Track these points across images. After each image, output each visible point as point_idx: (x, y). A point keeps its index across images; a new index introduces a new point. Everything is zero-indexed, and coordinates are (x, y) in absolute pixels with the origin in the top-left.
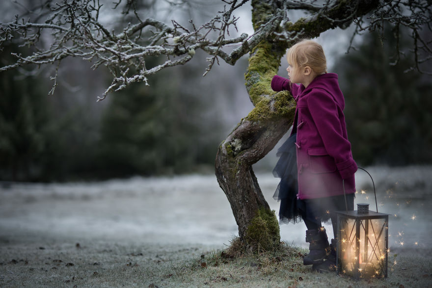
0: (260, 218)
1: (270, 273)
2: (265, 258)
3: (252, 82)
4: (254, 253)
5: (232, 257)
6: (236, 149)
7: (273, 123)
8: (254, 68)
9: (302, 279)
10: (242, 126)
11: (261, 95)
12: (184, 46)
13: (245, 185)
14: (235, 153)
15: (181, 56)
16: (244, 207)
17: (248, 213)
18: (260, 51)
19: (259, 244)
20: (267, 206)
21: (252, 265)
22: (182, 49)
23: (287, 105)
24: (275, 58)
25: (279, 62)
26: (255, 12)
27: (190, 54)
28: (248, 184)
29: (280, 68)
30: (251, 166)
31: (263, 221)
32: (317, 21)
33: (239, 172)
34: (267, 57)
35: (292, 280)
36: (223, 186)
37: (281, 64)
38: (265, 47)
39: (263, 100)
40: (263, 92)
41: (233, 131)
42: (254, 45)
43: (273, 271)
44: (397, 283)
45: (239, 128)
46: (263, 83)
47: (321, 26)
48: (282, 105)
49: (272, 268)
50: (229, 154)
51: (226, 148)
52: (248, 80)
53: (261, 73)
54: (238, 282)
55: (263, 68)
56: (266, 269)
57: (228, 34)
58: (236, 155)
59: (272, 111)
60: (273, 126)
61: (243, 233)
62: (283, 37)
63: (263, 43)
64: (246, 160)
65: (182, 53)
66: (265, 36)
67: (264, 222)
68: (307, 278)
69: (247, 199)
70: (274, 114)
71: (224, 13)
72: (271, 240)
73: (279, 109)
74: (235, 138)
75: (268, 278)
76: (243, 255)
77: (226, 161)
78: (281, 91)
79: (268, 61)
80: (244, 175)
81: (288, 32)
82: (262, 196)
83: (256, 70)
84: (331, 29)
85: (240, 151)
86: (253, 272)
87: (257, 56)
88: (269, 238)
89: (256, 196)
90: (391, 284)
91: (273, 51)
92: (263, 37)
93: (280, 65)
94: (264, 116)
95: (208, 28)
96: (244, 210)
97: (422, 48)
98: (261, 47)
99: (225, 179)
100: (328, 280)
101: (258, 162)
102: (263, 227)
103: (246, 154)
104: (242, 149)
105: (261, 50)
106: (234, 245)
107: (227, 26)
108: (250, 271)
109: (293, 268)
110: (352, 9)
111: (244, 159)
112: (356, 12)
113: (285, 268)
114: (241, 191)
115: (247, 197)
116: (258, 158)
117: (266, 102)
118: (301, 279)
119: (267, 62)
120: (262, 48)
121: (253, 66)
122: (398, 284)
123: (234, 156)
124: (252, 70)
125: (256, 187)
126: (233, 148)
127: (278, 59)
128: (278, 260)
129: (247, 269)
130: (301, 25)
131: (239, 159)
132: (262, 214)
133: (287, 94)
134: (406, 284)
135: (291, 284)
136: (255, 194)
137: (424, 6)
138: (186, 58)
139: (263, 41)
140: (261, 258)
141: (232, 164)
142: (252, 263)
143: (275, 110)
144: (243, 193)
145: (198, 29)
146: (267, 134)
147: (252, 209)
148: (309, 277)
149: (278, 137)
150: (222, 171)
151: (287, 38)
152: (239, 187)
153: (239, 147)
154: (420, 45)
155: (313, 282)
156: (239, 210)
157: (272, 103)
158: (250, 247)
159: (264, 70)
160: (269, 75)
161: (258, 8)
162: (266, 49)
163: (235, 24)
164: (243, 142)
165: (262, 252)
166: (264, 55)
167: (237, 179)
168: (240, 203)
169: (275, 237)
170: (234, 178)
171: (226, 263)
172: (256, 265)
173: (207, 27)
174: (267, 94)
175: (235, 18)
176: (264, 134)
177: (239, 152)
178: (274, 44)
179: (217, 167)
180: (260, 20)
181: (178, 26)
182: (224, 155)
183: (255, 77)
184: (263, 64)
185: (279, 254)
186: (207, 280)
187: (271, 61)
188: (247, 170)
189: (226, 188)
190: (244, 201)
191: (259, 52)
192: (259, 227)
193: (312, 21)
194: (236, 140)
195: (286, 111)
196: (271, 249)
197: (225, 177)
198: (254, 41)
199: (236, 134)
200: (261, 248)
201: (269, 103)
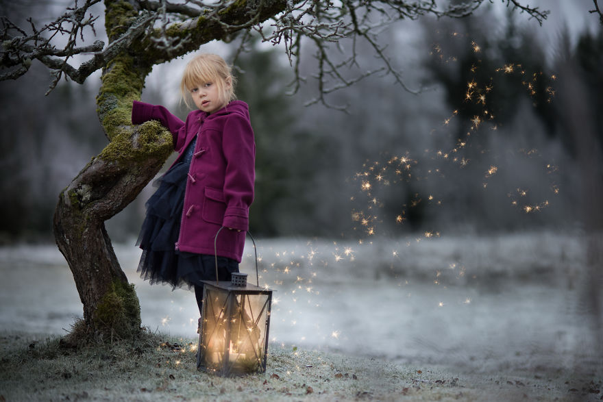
0: (115, 294)
1: (129, 370)
2: (120, 349)
3: (106, 108)
4: (105, 342)
5: (75, 347)
6: (84, 199)
7: (136, 164)
8: (110, 89)
9: (174, 378)
10: (94, 168)
11: (120, 126)
12: (18, 54)
13: (95, 248)
14: (82, 204)
15: (11, 67)
16: (93, 279)
17: (98, 287)
18: (117, 66)
19: (113, 330)
20: (124, 277)
21: (103, 358)
22: (15, 58)
23: (156, 140)
24: (138, 77)
25: (143, 82)
26: (110, 13)
27: (24, 65)
28: (100, 247)
29: (143, 90)
30: (103, 223)
31: (118, 298)
32: (196, 28)
33: (87, 230)
34: (127, 74)
35: (160, 379)
36: (63, 249)
37: (145, 85)
38: (125, 61)
39: (123, 132)
40: (122, 122)
41: (80, 174)
42: (111, 58)
43: (133, 366)
44: (302, 384)
45: (88, 170)
46: (122, 110)
47: (202, 35)
48: (149, 140)
49: (131, 362)
50: (73, 206)
51: (70, 196)
52: (101, 105)
53: (119, 97)
54: (86, 380)
55: (121, 90)
56: (123, 364)
57: (82, 38)
58: (84, 206)
59: (135, 148)
60: (135, 168)
61: (91, 315)
62: (161, 44)
63: (122, 55)
64: (97, 214)
65: (13, 63)
66: (126, 45)
67: (120, 300)
68: (180, 377)
69: (98, 268)
70: (138, 152)
71: (75, 11)
72: (129, 325)
73: (145, 145)
74: (83, 184)
75: (126, 376)
76: (90, 344)
77: (70, 215)
78: (148, 122)
79: (128, 80)
80: (95, 234)
81: (170, 38)
82: (118, 265)
83: (112, 92)
84: (215, 40)
85: (89, 202)
86: (105, 368)
87: (113, 72)
88: (126, 322)
89: (109, 264)
90: (295, 385)
91: (135, 66)
92: (123, 47)
93: (144, 87)
94: (124, 155)
95: (53, 29)
96: (93, 282)
97: (329, 73)
98: (119, 61)
99: (68, 240)
100: (210, 379)
101: (113, 217)
102: (118, 306)
103: (97, 206)
104: (92, 199)
105: (119, 65)
106: (77, 330)
107: (80, 28)
108: (101, 367)
109: (161, 362)
110: (252, 12)
111: (95, 213)
112: (258, 15)
113: (149, 362)
114: (89, 256)
115: (98, 265)
116: (114, 213)
117: (127, 135)
118: (172, 377)
119: (126, 81)
120: (120, 63)
121: (108, 86)
122: (304, 385)
123: (81, 208)
124: (107, 91)
125: (109, 252)
126: (80, 197)
127: (142, 78)
128: (139, 351)
129: (96, 363)
130: (175, 33)
131: (87, 212)
132: (117, 288)
133: (156, 126)
134: (315, 386)
135: (160, 384)
136: (108, 261)
137: (334, 16)
138: (19, 70)
139: (122, 53)
140: (115, 349)
141: (77, 219)
142: (103, 356)
143: (139, 146)
144: (92, 259)
145: (39, 31)
146: (127, 179)
147: (104, 282)
148: (183, 375)
149: (141, 184)
150: (64, 228)
151: (168, 45)
152: (87, 251)
153: (87, 196)
154: (326, 68)
155: (190, 381)
156: (86, 283)
157: (136, 138)
158: (99, 334)
159: (124, 93)
160: (130, 99)
161: (115, 8)
162: (126, 64)
163: (92, 26)
164: (93, 189)
165: (116, 340)
166: (123, 72)
167: (84, 240)
168: (88, 272)
169: (134, 320)
170: (81, 238)
171: (67, 355)
172: (108, 358)
173: (51, 27)
174: (128, 125)
175: (92, 17)
176: (123, 179)
177: (87, 202)
178: (136, 57)
179: (57, 223)
180: (118, 24)
181: (11, 26)
182: (67, 206)
183: (110, 101)
184: (122, 84)
185: (140, 344)
186: (42, 377)
187: (133, 80)
188: (98, 228)
189: (68, 252)
190: (92, 270)
191: (116, 68)
192: (113, 306)
193: (190, 29)
194: (84, 187)
195: (154, 149)
196: (129, 337)
197: (68, 237)
198: (111, 52)
199: (84, 178)
200: (115, 335)
201: (131, 137)
